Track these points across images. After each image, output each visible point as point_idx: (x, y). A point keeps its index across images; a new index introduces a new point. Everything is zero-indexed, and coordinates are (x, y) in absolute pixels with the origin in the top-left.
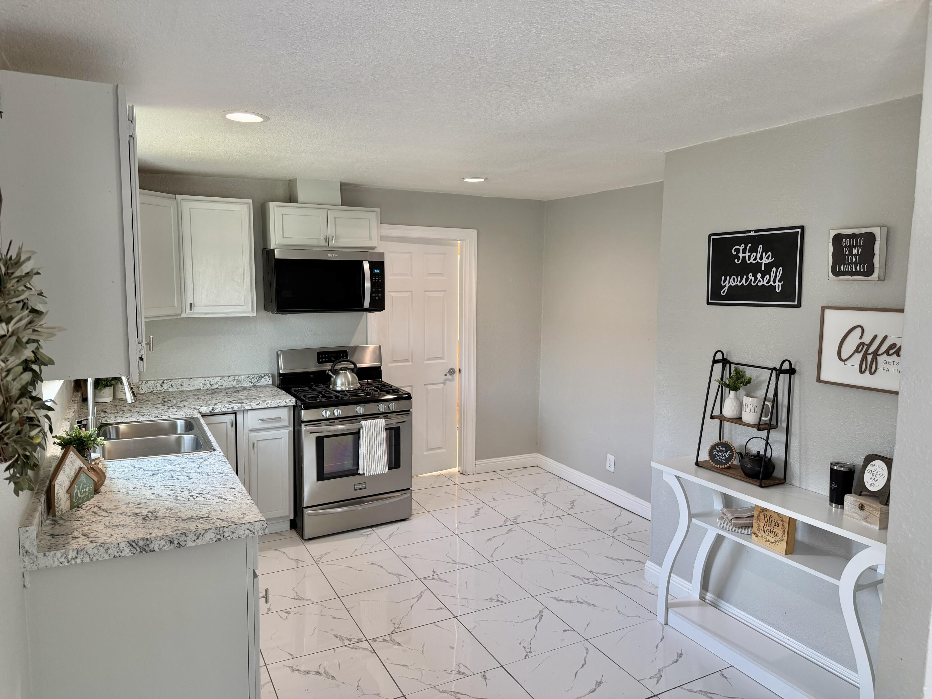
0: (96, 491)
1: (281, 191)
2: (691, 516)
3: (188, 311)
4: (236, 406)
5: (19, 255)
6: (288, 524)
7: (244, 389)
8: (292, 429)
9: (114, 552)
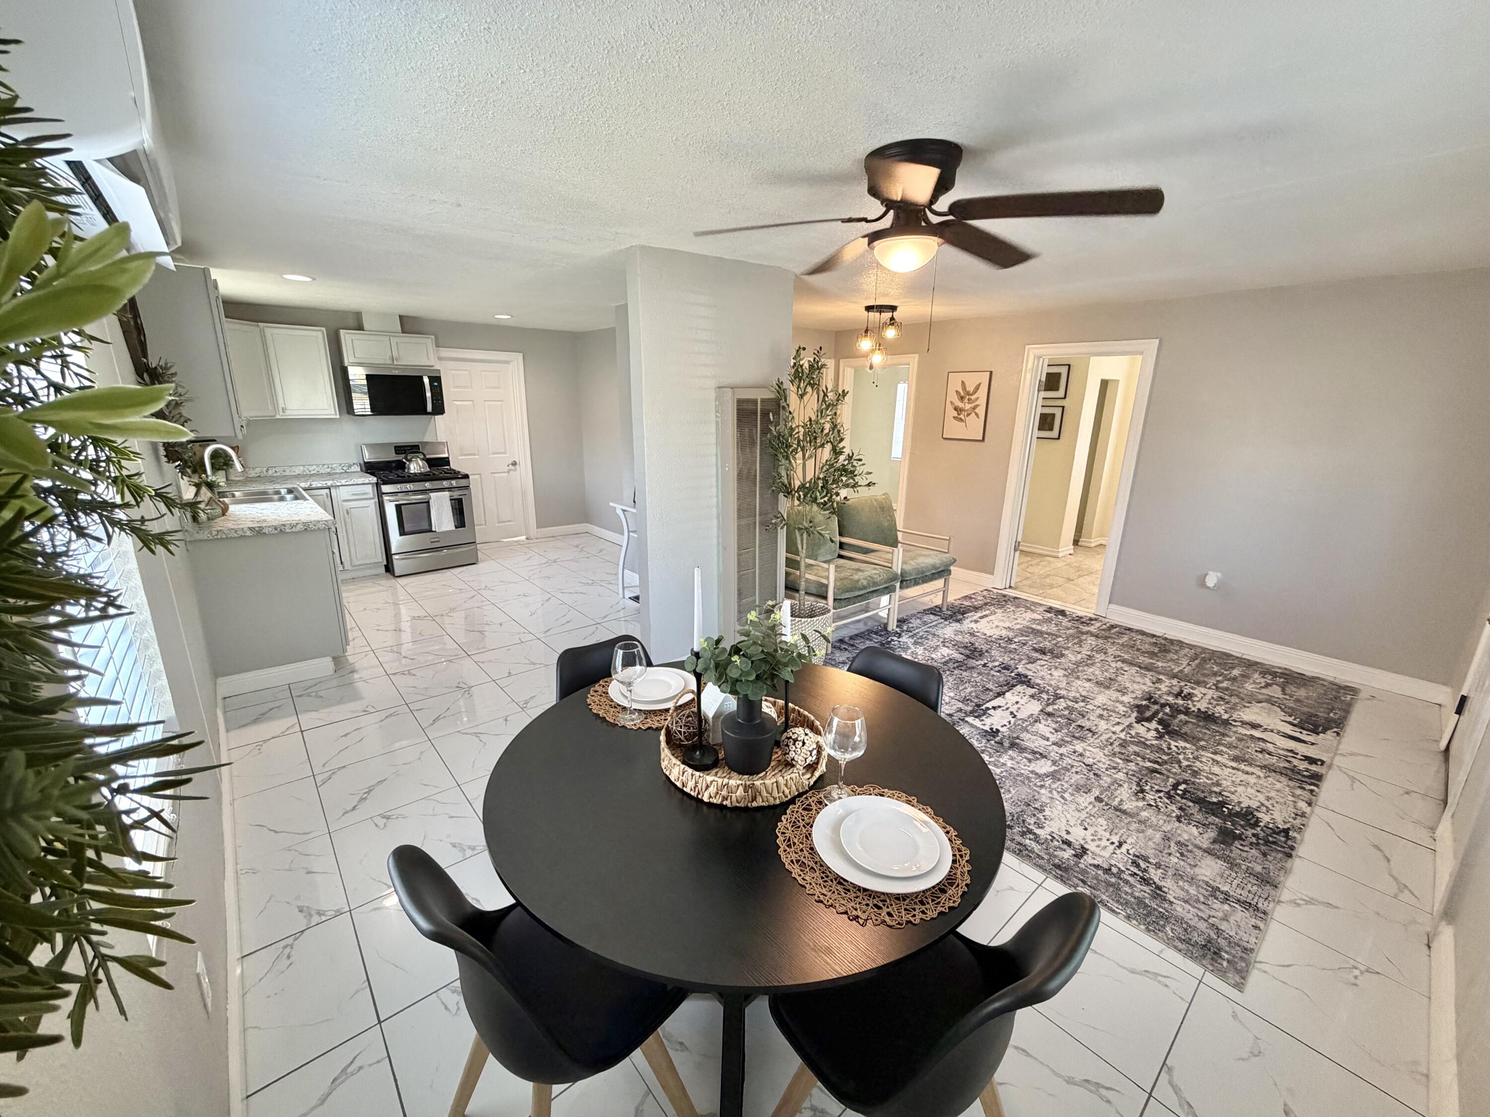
0: (224, 514)
1: (351, 322)
2: (629, 532)
3: (281, 413)
4: (329, 483)
5: (166, 364)
6: (383, 569)
7: (336, 474)
8: (377, 500)
9: (241, 533)
